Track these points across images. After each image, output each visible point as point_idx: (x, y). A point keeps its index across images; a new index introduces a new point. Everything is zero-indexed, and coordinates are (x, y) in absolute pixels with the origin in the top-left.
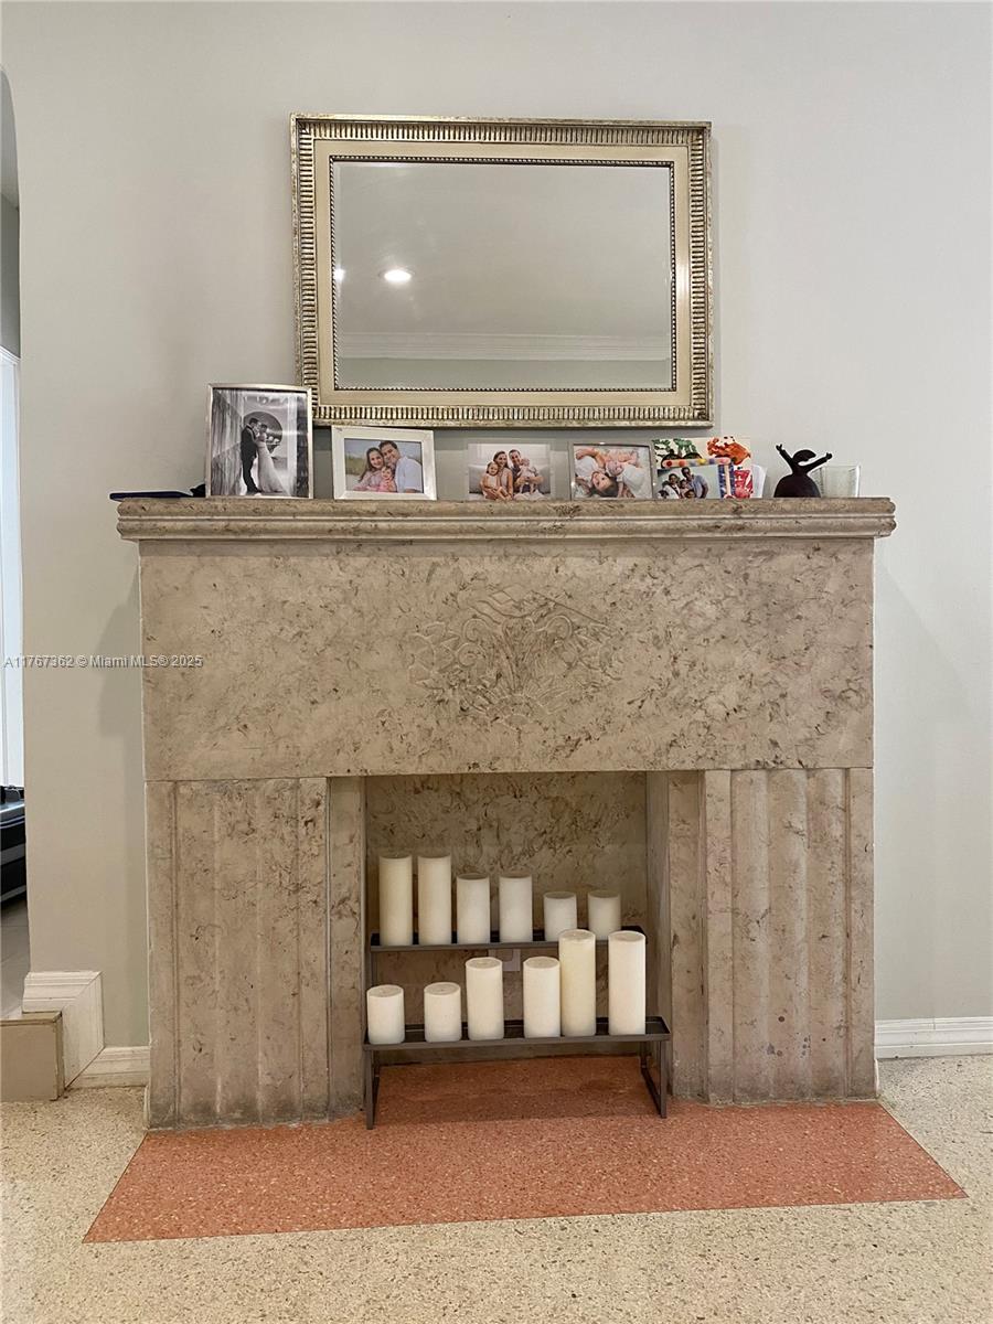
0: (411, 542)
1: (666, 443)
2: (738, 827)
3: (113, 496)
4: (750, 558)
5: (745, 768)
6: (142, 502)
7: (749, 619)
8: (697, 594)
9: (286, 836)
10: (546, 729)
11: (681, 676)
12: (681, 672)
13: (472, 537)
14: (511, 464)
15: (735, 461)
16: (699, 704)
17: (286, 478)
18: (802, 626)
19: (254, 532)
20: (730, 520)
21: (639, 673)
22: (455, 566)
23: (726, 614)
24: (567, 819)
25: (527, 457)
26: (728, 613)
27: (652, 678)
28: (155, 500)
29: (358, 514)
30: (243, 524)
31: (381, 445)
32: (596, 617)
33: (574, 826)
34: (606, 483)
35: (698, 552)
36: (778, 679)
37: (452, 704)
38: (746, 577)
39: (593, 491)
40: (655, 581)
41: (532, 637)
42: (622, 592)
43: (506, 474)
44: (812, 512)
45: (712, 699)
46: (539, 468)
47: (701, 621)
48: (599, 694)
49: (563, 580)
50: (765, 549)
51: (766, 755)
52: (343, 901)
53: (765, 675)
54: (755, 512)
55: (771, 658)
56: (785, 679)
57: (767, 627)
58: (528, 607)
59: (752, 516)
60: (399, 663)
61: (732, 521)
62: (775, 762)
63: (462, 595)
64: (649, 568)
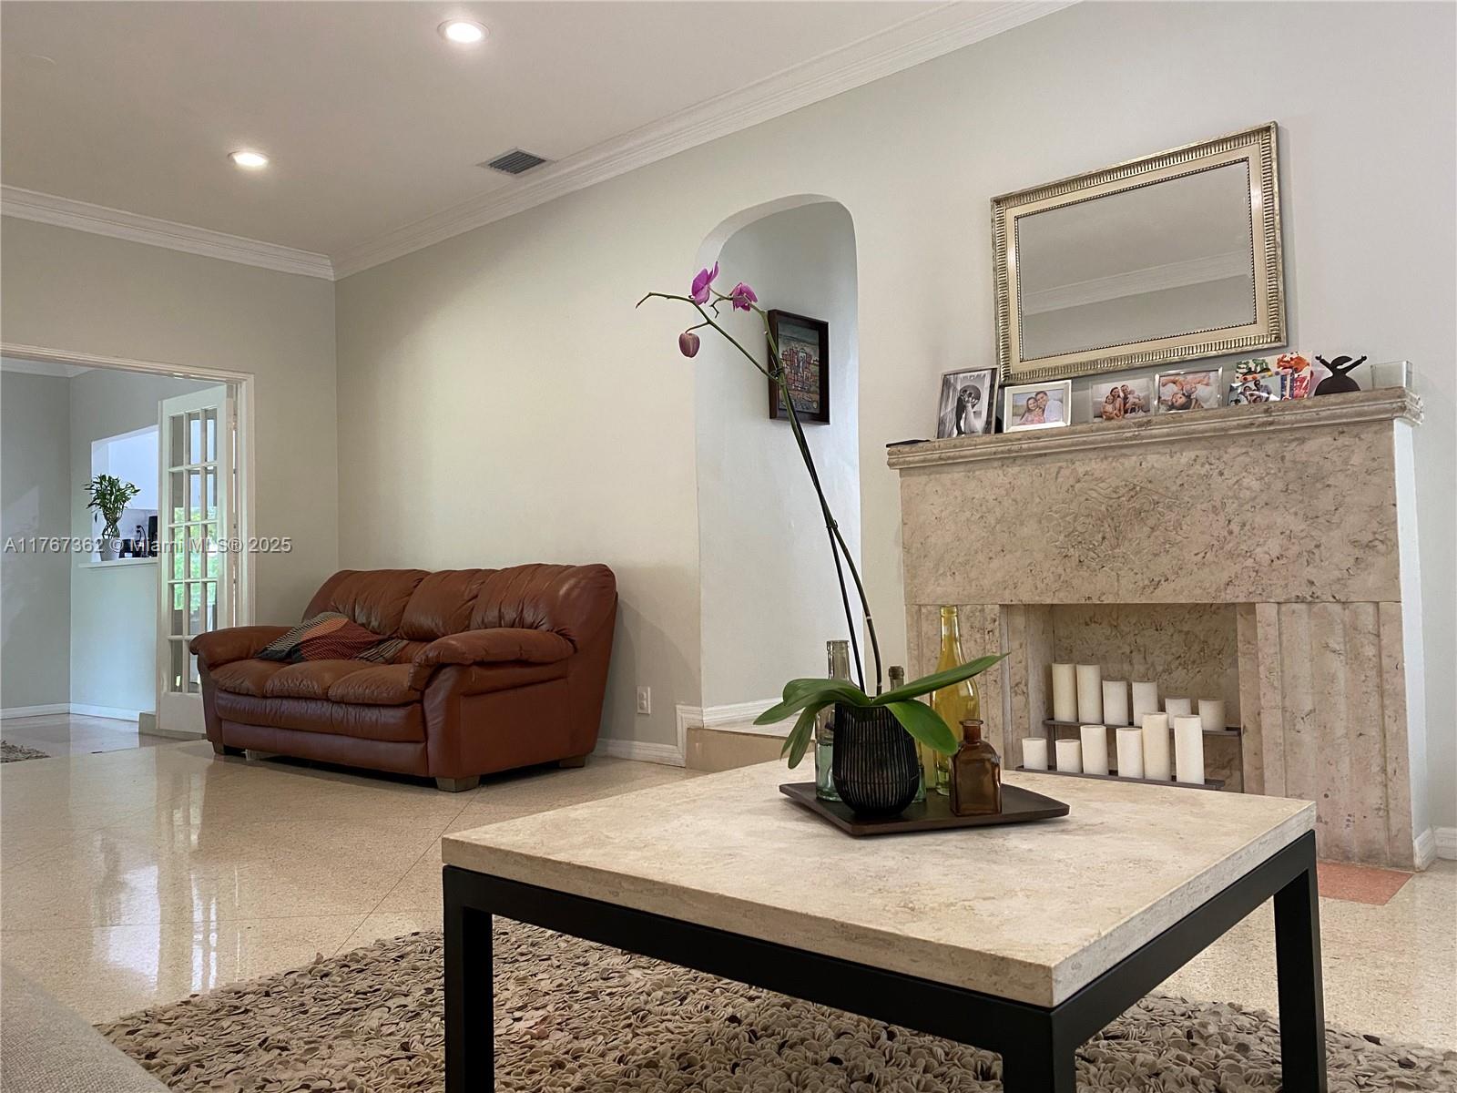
0: (1045, 454)
1: (1247, 363)
2: (1284, 645)
3: (888, 446)
4: (1286, 444)
5: (1287, 602)
6: (900, 448)
7: (1287, 489)
8: (1244, 474)
9: (978, 640)
10: (1137, 574)
11: (1234, 535)
12: (1234, 530)
13: (1083, 447)
14: (1122, 395)
15: (1296, 370)
16: (1249, 554)
17: (979, 424)
18: (1331, 492)
19: (953, 458)
20: (1263, 418)
21: (1202, 533)
22: (1073, 467)
23: (1269, 486)
24: (1196, 647)
25: (1133, 388)
26: (1270, 486)
27: (1212, 536)
28: (904, 446)
29: (1011, 441)
30: (949, 454)
31: (1036, 395)
32: (1170, 495)
33: (1202, 654)
34: (1183, 400)
35: (1242, 443)
36: (1313, 534)
37: (1073, 558)
38: (1283, 458)
39: (1172, 407)
40: (1212, 467)
41: (1125, 511)
42: (1188, 476)
43: (1119, 402)
44: (1329, 405)
45: (1259, 550)
46: (1142, 395)
47: (1248, 493)
48: (1174, 549)
49: (1145, 470)
50: (1297, 436)
51: (1306, 592)
52: (1017, 685)
53: (1302, 531)
54: (1283, 410)
55: (1306, 518)
56: (1320, 534)
57: (1301, 495)
58: (1122, 491)
59: (1281, 413)
60: (1039, 532)
61: (1265, 419)
62: (1311, 596)
63: (1078, 486)
64: (1207, 458)
